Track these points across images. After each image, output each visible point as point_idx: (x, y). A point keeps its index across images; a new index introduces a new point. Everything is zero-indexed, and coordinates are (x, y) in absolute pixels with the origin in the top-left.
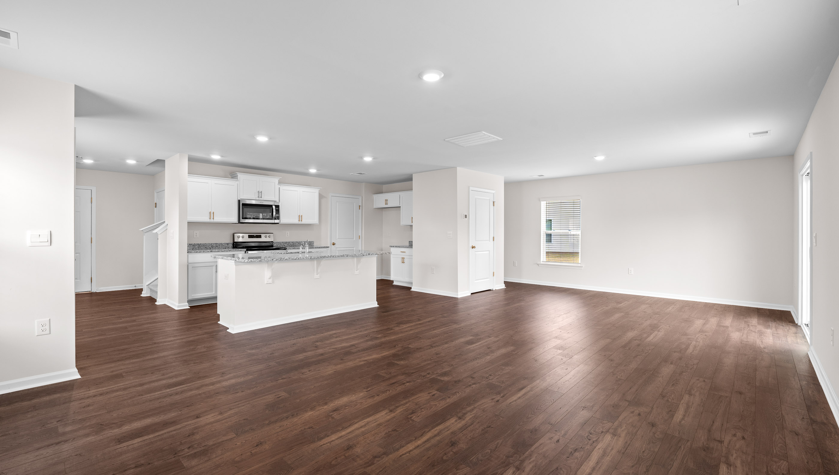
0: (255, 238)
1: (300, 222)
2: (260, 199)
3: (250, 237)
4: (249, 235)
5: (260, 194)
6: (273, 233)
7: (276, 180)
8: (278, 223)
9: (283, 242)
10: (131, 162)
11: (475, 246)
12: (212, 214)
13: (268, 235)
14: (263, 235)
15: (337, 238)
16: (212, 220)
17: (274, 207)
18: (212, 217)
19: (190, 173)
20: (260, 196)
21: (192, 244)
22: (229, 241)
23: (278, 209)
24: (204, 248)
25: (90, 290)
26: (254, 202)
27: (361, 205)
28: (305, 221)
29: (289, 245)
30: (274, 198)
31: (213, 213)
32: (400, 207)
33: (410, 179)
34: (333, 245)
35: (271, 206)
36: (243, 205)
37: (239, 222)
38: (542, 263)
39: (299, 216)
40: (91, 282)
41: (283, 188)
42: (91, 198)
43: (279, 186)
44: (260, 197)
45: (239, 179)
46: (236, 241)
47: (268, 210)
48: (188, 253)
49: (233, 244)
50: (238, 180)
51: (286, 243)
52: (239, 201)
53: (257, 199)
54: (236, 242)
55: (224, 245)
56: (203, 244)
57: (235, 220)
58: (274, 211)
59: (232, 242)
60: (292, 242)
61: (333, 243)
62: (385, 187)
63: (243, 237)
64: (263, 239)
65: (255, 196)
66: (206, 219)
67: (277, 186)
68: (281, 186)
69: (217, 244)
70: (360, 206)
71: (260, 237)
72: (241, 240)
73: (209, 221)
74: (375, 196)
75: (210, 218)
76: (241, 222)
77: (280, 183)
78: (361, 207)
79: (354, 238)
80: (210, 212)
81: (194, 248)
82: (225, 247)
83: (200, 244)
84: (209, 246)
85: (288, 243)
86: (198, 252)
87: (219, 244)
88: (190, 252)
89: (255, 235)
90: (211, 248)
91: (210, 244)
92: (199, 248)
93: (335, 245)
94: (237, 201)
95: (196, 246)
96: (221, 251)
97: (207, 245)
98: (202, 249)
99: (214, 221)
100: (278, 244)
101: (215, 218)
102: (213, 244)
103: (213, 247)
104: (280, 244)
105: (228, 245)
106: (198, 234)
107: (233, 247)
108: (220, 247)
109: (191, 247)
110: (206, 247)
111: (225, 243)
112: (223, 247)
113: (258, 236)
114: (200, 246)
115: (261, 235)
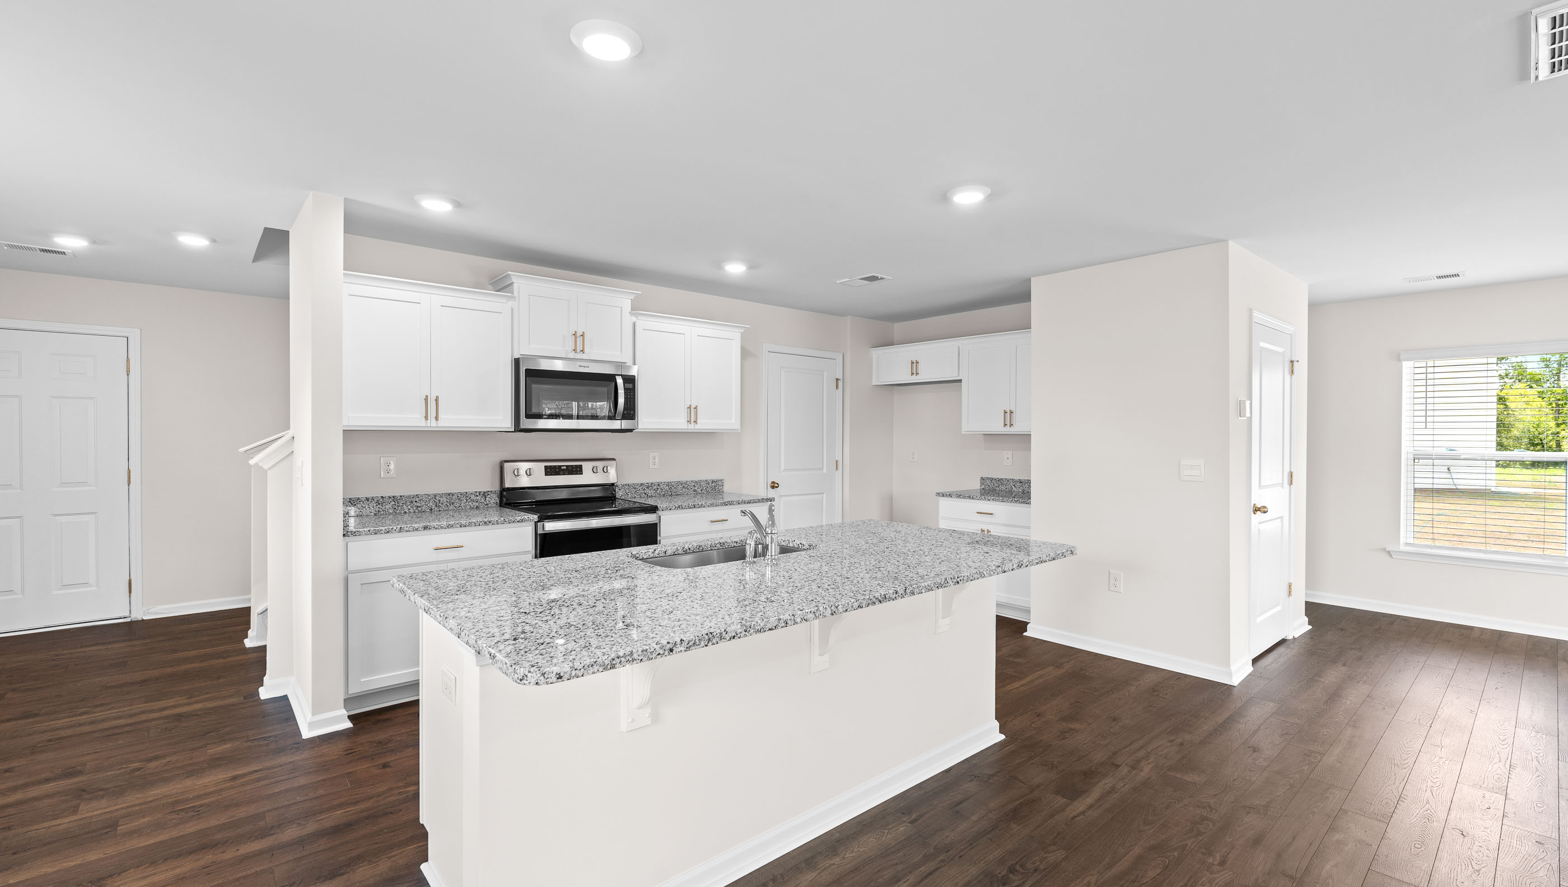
0: (564, 474)
1: (692, 427)
2: (580, 356)
3: (550, 471)
4: (546, 467)
5: (579, 340)
6: (614, 459)
7: (626, 303)
8: (631, 431)
9: (642, 484)
10: (194, 241)
11: (1265, 507)
12: (431, 405)
13: (600, 465)
14: (587, 466)
15: (782, 468)
16: (432, 424)
17: (620, 381)
18: (432, 413)
19: (350, 265)
20: (579, 348)
21: (373, 499)
22: (488, 484)
23: (630, 386)
24: (411, 510)
25: (127, 614)
26: (559, 366)
27: (841, 377)
28: (704, 424)
29: (658, 492)
30: (620, 354)
31: (437, 400)
32: (960, 381)
33: (1023, 295)
34: (773, 487)
35: (611, 378)
36: (530, 373)
37: (518, 429)
38: (1403, 548)
39: (690, 408)
40: (130, 592)
41: (644, 323)
42: (128, 360)
43: (634, 319)
44: (578, 351)
45: (516, 294)
46: (508, 485)
47: (604, 389)
48: (346, 538)
49: (501, 496)
50: (513, 297)
51: (649, 486)
52: (517, 362)
53: (572, 355)
54: (509, 489)
55: (473, 497)
56: (409, 497)
57: (506, 422)
58: (621, 392)
59: (497, 488)
60: (668, 484)
61: (773, 483)
62: (899, 329)
63: (529, 473)
64: (588, 477)
65: (567, 350)
66: (413, 419)
67: (629, 319)
68: (640, 318)
69: (453, 495)
70: (837, 380)
71: (577, 470)
72: (524, 482)
73: (424, 425)
74: (877, 353)
75: (426, 418)
76: (522, 427)
77: (635, 308)
78: (840, 383)
79: (822, 469)
80: (427, 396)
81: (380, 510)
82: (475, 507)
83: (399, 498)
84: (426, 503)
85: (655, 487)
86: (381, 532)
87: (459, 495)
88: (355, 532)
89: (563, 466)
90: (433, 508)
91: (430, 498)
92: (397, 510)
93: (777, 487)
94: (512, 361)
95: (375, 507)
96: (458, 524)
97: (420, 500)
98: (406, 512)
99: (439, 426)
100: (627, 491)
101: (441, 416)
102: (441, 496)
103: (440, 504)
104: (635, 488)
105: (485, 498)
106: (392, 467)
107: (501, 506)
108: (462, 505)
109: (372, 509)
110: (420, 505)
111: (476, 492)
112: (470, 504)
113: (574, 468)
114: (401, 504)
115: (581, 466)
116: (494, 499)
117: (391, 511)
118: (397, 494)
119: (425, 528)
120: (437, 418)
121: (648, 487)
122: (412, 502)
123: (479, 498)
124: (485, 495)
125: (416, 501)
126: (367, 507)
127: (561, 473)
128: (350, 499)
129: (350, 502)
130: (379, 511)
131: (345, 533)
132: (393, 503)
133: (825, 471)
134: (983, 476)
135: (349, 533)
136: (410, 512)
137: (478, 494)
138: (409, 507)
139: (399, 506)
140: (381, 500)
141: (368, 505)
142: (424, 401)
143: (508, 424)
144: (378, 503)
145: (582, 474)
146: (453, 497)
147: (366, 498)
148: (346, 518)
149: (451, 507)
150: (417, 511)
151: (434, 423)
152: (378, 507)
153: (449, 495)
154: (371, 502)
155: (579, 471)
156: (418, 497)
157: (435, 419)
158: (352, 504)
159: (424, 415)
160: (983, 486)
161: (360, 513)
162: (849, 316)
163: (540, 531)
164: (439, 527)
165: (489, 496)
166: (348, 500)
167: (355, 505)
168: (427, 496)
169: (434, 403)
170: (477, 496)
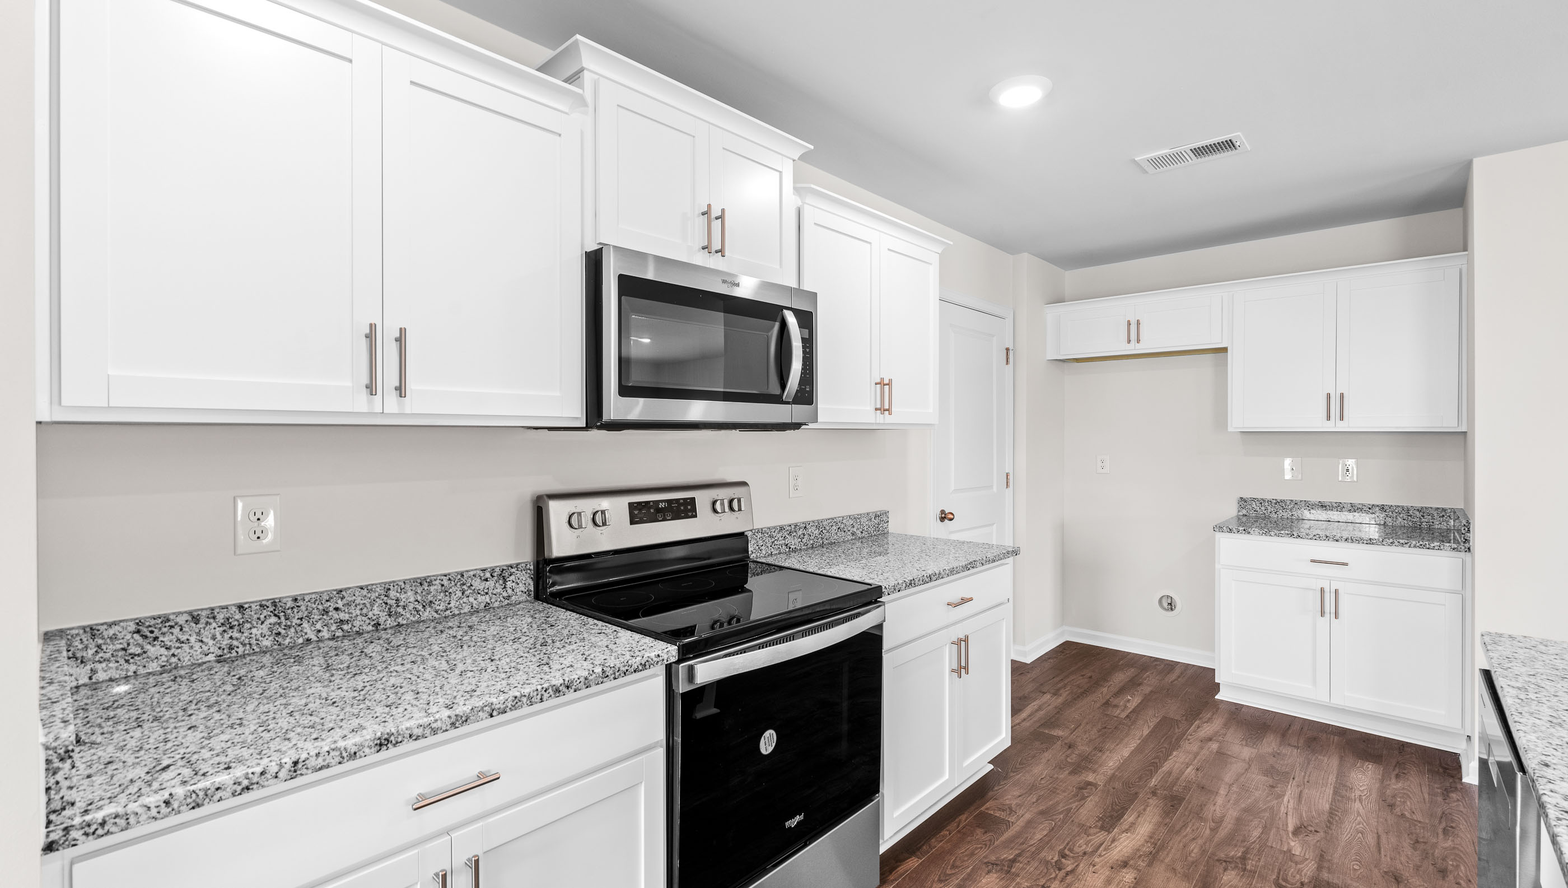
0: (664, 520)
2: (712, 260)
3: (640, 514)
4: (631, 505)
5: (715, 227)
6: (747, 483)
8: (804, 425)
9: (782, 528)
12: (385, 351)
13: (725, 495)
14: (702, 500)
15: (954, 489)
16: (388, 406)
17: (794, 322)
18: (389, 376)
20: (714, 243)
21: (211, 614)
22: (511, 550)
23: (808, 332)
24: (324, 633)
27: (1011, 346)
29: (804, 541)
30: (778, 267)
31: (401, 340)
32: (1224, 350)
34: (942, 520)
35: (780, 313)
36: (629, 286)
37: (594, 422)
39: (883, 382)
41: (814, 211)
43: (798, 201)
45: (590, 93)
46: (553, 550)
49: (539, 579)
51: (792, 529)
52: (594, 262)
53: (698, 256)
54: (556, 560)
55: (476, 583)
57: (571, 407)
58: (795, 345)
59: (526, 555)
60: (819, 524)
61: (943, 511)
63: (599, 520)
64: (705, 522)
66: (335, 393)
68: (809, 198)
69: (430, 582)
70: (1007, 350)
71: (685, 510)
73: (365, 409)
74: (1054, 313)
75: (371, 388)
76: (602, 417)
77: (806, 168)
78: (1011, 355)
80: (372, 327)
81: (235, 643)
82: (483, 605)
83: (290, 604)
84: (365, 611)
85: (800, 532)
86: (219, 794)
87: (446, 582)
88: (103, 824)
89: (662, 501)
90: (381, 620)
91: (374, 595)
92: (285, 637)
93: (951, 520)
94: (582, 255)
95: (219, 637)
96: (482, 709)
97: (348, 605)
98: (309, 640)
99: (408, 411)
100: (761, 543)
101: (412, 385)
102: (402, 586)
103: (400, 610)
104: (771, 536)
105: (505, 581)
106: (270, 522)
107: (537, 597)
108: (452, 605)
109: (211, 642)
110: (347, 617)
111: (484, 570)
112: (471, 599)
113: (682, 504)
114: (295, 621)
115: (693, 499)
116: (523, 583)
117: (266, 643)
118: (284, 590)
119: (383, 743)
120: (401, 390)
121: (790, 534)
122: (326, 612)
123: (491, 584)
124: (503, 575)
125: (337, 609)
126: (193, 639)
127: (660, 516)
128: (139, 623)
129: (138, 632)
130: (231, 648)
131: (53, 837)
132: (273, 620)
133: (995, 489)
134: (1244, 497)
135: (74, 834)
136: (320, 640)
137: (488, 575)
138: (319, 626)
139: (290, 627)
140: (238, 616)
141: (198, 634)
142: (363, 344)
143: (575, 411)
144: (228, 624)
145: (696, 516)
146: (432, 588)
147: (190, 613)
148: (59, 777)
149: (426, 614)
150: (339, 633)
151: (392, 404)
152: (227, 636)
153: (421, 584)
154: (207, 623)
155: (690, 511)
156: (342, 598)
157: (395, 394)
158: (145, 637)
159: (365, 380)
160: (1244, 512)
161: (174, 660)
162: (1026, 255)
163: (682, 687)
164: (428, 731)
165: (512, 578)
166: (132, 627)
167: (156, 639)
168: (365, 592)
169: (392, 349)
170: (486, 580)
